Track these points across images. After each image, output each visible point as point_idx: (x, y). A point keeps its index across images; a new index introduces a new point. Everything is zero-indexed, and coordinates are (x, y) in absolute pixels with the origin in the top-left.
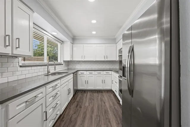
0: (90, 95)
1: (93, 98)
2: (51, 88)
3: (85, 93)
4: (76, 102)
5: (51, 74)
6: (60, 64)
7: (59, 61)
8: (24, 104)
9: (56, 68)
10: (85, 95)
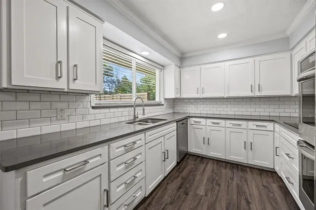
0: (213, 170)
1: (217, 178)
2: (123, 148)
3: (203, 163)
4: (179, 179)
5: (140, 121)
6: (159, 105)
7: (157, 99)
8: (61, 173)
9: (146, 111)
10: (202, 167)
